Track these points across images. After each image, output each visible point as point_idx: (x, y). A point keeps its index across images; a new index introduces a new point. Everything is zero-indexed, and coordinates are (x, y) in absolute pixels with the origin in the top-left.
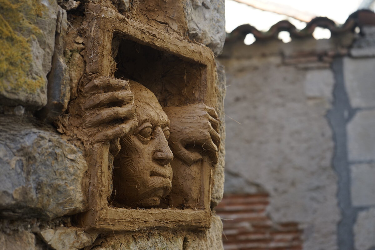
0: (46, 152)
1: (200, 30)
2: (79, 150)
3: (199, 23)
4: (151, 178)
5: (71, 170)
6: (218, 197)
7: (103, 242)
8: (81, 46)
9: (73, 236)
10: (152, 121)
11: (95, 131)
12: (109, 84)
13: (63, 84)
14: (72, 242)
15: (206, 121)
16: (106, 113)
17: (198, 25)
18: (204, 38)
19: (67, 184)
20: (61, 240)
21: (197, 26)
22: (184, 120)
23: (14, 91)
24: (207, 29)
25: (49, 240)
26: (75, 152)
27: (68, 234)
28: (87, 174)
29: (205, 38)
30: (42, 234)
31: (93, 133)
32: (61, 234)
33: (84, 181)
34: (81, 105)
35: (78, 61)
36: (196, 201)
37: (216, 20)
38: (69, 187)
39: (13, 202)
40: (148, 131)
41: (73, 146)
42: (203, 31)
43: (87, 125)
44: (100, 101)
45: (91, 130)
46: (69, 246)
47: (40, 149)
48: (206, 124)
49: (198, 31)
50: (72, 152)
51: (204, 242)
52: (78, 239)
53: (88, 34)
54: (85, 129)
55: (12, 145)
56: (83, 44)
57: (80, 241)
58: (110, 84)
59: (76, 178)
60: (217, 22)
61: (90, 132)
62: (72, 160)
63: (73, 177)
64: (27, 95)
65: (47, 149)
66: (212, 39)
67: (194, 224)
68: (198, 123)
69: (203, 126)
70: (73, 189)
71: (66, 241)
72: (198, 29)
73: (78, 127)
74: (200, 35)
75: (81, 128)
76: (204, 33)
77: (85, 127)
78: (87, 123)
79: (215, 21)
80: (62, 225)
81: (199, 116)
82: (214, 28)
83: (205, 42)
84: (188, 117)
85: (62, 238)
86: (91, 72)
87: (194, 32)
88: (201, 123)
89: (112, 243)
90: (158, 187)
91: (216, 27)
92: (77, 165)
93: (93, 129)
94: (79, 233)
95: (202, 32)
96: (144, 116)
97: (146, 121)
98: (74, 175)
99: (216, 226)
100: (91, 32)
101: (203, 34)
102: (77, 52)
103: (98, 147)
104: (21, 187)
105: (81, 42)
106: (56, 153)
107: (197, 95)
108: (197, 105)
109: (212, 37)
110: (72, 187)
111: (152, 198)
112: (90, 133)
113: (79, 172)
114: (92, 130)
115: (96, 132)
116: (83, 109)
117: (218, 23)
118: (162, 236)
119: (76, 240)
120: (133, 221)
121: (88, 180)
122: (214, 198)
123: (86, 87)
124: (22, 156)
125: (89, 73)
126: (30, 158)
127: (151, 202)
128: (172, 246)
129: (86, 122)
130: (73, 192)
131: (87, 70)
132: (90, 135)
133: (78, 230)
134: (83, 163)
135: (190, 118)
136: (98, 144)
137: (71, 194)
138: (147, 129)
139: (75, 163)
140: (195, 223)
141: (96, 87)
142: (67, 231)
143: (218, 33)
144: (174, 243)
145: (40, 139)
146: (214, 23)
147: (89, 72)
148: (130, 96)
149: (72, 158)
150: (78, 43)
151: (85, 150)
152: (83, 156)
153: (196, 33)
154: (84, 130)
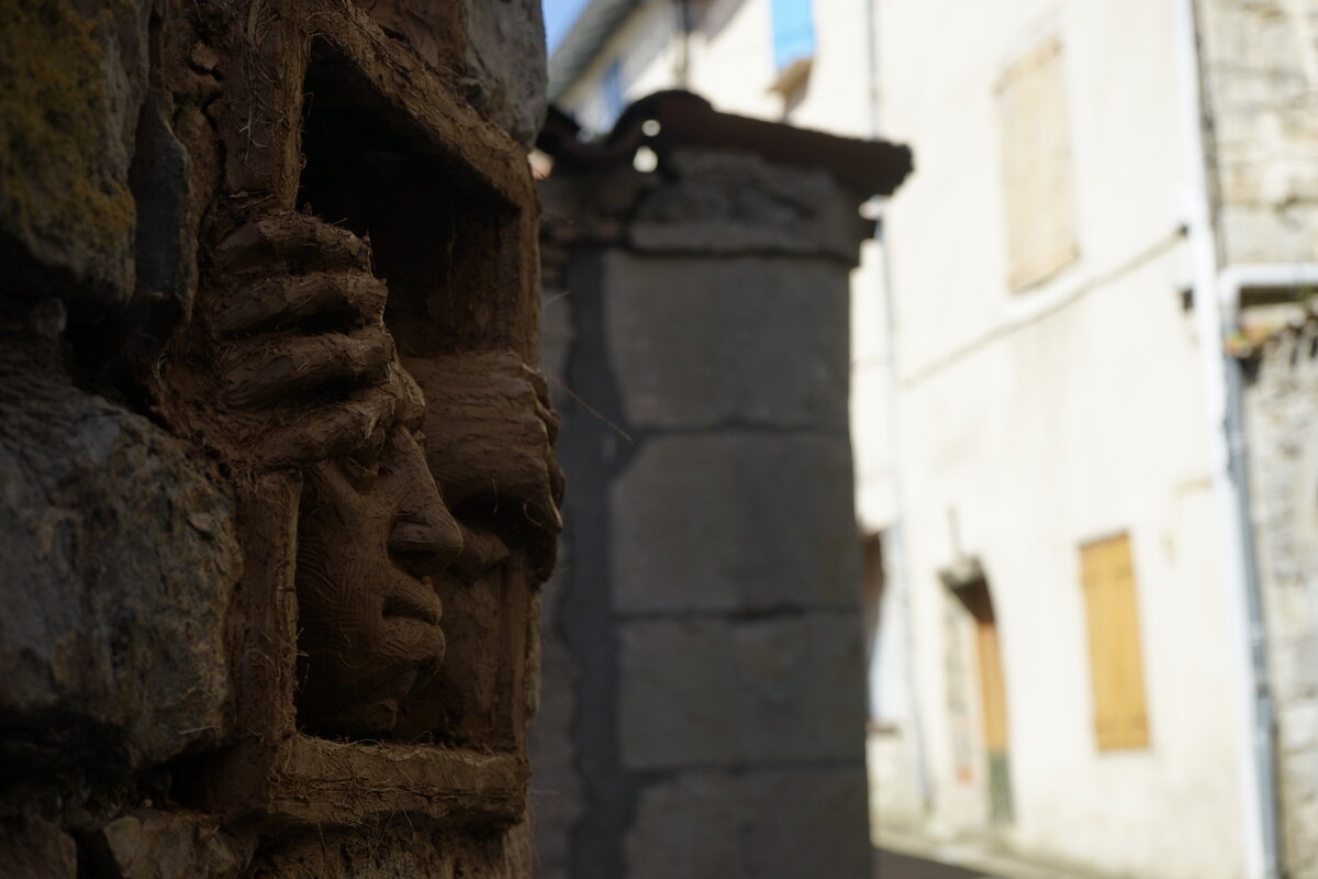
0: (145, 496)
1: (489, 75)
2: (222, 496)
3: (485, 51)
4: (387, 625)
5: (203, 576)
8: (210, 81)
9: (185, 845)
11: (261, 423)
12: (309, 240)
13: (185, 226)
15: (529, 415)
16: (307, 353)
17: (482, 57)
18: (496, 106)
19: (191, 632)
20: (154, 862)
21: (480, 61)
22: (455, 410)
23: (56, 232)
24: (506, 75)
25: (127, 861)
26: (209, 502)
27: (174, 839)
28: (241, 597)
29: (500, 108)
30: (109, 837)
31: (253, 431)
32: (156, 835)
33: (231, 621)
34: (207, 317)
35: (201, 138)
36: (487, 721)
37: (527, 45)
38: (196, 644)
39: (52, 698)
41: (204, 480)
42: (497, 81)
43: (233, 400)
44: (286, 305)
45: (247, 419)
47: (128, 483)
48: (533, 427)
49: (482, 79)
50: (203, 502)
52: (200, 856)
53: (235, 38)
54: (224, 413)
55: (43, 461)
56: (215, 73)
57: (206, 868)
58: (315, 241)
59: (214, 608)
60: (529, 54)
61: (244, 426)
62: (204, 536)
63: (206, 605)
64: (91, 253)
65: (146, 482)
66: (517, 114)
67: (487, 806)
68: (507, 421)
69: (524, 435)
70: (206, 655)
71: (164, 866)
72: (482, 70)
73: (199, 406)
74: (487, 93)
75: (209, 411)
76: (499, 91)
77: (224, 407)
78: (234, 392)
79: (524, 48)
80: (149, 802)
81: (508, 398)
82: (522, 76)
84: (470, 400)
85: (156, 853)
86: (243, 189)
87: (472, 82)
88: (515, 422)
91: (527, 74)
92: (218, 558)
93: (254, 417)
94: (204, 832)
95: (494, 85)
98: (207, 594)
100: (246, 30)
101: (495, 92)
102: (196, 104)
103: (276, 488)
104: (72, 636)
105: (209, 65)
106: (170, 503)
107: (483, 318)
108: (491, 356)
109: (516, 106)
110: (202, 646)
111: (382, 701)
112: (244, 433)
113: (220, 583)
114: (251, 420)
115: (264, 427)
116: (214, 335)
117: (531, 60)
118: (408, 852)
119: (193, 862)
120: (353, 790)
121: (241, 619)
123: (224, 246)
124: (73, 506)
125: (236, 193)
126: (97, 514)
127: (375, 718)
129: (231, 387)
130: (204, 665)
131: (231, 179)
132: (245, 439)
133: (203, 819)
134: (231, 551)
135: (474, 401)
136: (275, 476)
137: (201, 673)
139: (213, 548)
141: (264, 250)
142: (171, 826)
143: (532, 94)
145: (129, 440)
146: (522, 55)
147: (236, 190)
149: (205, 527)
150: (201, 70)
151: (238, 499)
152: (231, 520)
153: (477, 86)
154: (221, 418)
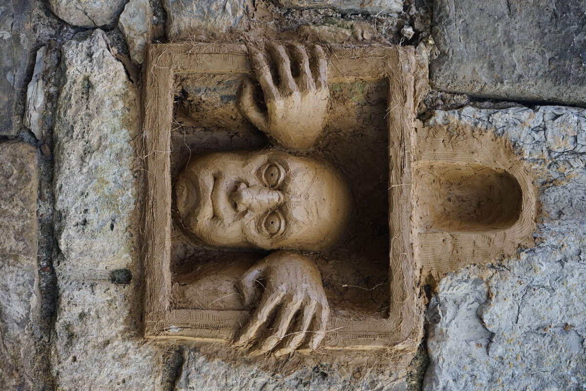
1: (447, 326)
2: (237, 22)
3: (457, 327)
5: (214, 7)
6: (189, 377)
7: (133, 82)
9: (142, 28)
10: (287, 179)
14: (135, 28)
17: (453, 322)
18: (436, 339)
20: (138, 10)
21: (451, 320)
22: (299, 272)
24: (450, 344)
26: (235, 14)
27: (144, 20)
28: (210, 37)
29: (438, 342)
32: (145, 8)
33: (203, 32)
35: (342, 33)
36: (181, 300)
37: (475, 373)
38: (195, 3)
40: (273, 172)
42: (447, 331)
46: (132, 24)
49: (444, 321)
50: (235, 11)
51: (121, 328)
52: (139, 35)
59: (205, 17)
60: (471, 376)
62: (224, 8)
63: (206, 10)
66: (441, 361)
67: (148, 281)
70: (192, 12)
71: (137, 18)
72: (447, 321)
74: (439, 325)
76: (444, 336)
79: (473, 370)
82: (459, 367)
83: (432, 344)
85: (141, 10)
87: (440, 313)
89: (130, 93)
90: (200, 180)
91: (462, 373)
92: (219, 16)
93: (263, 46)
95: (444, 329)
96: (293, 169)
97: (287, 169)
98: (209, 11)
99: (145, 378)
101: (442, 333)
102: (352, 34)
105: (365, 37)
109: (444, 360)
110: (195, 7)
111: (186, 187)
112: (258, 43)
113: (213, 20)
117: (470, 379)
121: (204, 37)
122: (188, 366)
127: (180, 187)
128: (120, 234)
130: (190, 10)
133: (149, 34)
134: (222, 26)
138: (277, 170)
139: (222, 13)
140: (151, 284)
142: (147, 16)
143: (454, 380)
144: (124, 238)
146: (469, 368)
148: (306, 83)
149: (227, 7)
152: (231, 27)
153: (440, 318)
